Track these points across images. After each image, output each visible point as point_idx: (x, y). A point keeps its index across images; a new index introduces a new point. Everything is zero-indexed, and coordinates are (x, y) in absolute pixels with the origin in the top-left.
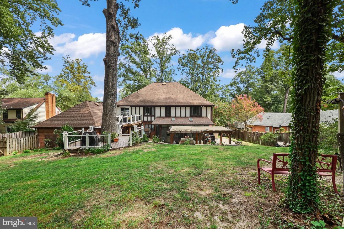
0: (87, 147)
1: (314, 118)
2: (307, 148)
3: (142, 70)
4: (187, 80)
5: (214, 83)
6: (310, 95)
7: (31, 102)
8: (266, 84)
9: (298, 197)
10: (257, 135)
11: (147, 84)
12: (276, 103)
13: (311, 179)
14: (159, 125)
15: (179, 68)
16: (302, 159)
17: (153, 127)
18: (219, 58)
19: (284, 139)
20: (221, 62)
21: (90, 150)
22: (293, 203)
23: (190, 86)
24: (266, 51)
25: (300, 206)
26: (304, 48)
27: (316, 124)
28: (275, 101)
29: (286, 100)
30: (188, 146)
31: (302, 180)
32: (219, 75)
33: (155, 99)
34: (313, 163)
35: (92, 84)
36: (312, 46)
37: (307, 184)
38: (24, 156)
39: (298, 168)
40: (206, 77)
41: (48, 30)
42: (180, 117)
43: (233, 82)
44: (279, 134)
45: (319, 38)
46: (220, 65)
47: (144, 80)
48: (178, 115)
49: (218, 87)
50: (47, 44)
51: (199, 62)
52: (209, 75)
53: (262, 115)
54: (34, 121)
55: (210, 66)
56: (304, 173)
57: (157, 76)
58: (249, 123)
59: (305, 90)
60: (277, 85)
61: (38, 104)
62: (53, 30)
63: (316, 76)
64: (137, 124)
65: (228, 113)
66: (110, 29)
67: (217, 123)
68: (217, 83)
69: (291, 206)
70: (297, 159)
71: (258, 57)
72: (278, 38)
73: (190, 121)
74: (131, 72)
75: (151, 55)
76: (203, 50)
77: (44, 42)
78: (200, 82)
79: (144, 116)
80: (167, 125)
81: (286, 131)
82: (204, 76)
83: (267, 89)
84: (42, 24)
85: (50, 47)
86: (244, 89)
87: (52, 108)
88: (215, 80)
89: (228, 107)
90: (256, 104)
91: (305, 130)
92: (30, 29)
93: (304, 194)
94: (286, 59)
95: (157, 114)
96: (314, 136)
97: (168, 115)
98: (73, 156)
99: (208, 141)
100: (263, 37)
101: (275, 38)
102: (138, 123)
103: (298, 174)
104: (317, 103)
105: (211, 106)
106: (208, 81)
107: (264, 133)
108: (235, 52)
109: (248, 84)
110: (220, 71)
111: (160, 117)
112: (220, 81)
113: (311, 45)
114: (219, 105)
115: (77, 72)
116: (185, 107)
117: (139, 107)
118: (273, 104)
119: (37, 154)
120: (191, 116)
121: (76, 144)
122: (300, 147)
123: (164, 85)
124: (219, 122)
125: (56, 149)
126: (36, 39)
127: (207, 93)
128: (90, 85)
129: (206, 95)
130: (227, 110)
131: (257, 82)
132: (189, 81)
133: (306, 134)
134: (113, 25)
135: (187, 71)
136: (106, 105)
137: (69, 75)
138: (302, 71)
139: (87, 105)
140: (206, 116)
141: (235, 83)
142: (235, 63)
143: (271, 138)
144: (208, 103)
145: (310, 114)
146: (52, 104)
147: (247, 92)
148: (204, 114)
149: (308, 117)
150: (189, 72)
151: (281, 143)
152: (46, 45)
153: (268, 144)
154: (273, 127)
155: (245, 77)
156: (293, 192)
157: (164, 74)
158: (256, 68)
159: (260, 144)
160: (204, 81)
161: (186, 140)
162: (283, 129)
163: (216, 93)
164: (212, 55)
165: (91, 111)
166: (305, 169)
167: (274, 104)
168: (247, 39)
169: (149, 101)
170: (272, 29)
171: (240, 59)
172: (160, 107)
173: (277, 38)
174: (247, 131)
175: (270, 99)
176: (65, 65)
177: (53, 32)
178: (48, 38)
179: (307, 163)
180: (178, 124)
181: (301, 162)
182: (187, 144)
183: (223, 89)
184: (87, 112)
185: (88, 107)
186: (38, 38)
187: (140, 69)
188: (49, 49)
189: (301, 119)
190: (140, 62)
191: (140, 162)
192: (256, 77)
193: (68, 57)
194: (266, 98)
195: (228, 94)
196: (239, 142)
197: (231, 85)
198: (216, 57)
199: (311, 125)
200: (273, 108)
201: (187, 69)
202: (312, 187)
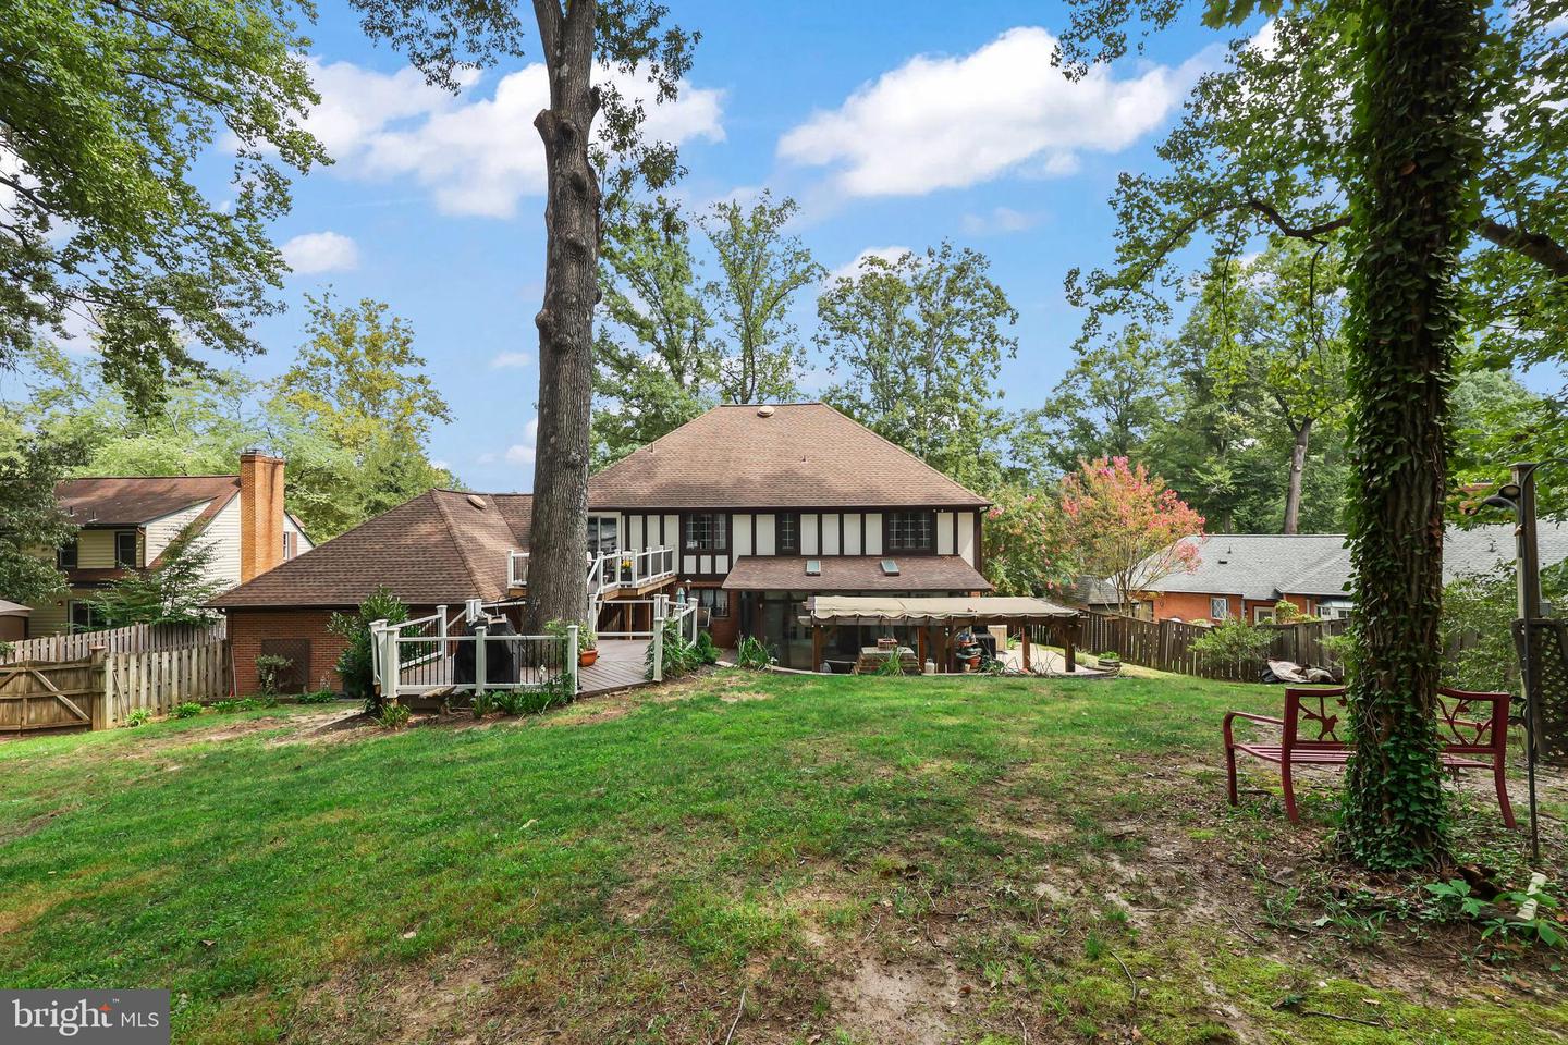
0: (481, 684)
1: (1426, 566)
2: (1404, 660)
3: (659, 348)
4: (858, 393)
5: (976, 407)
6: (1409, 492)
7: (175, 495)
8: (1207, 409)
9: (1381, 821)
10: (1179, 633)
11: (686, 413)
12: (1255, 493)
13: (1421, 761)
14: (750, 592)
15: (821, 338)
16: (1390, 697)
17: (722, 600)
18: (1000, 297)
19: (1297, 650)
20: (1009, 314)
21: (495, 700)
22: (1365, 841)
23: (869, 419)
24: (1212, 278)
25: (1387, 850)
26: (1385, 346)
27: (1430, 584)
28: (1249, 484)
29: (1298, 479)
30: (897, 679)
31: (1394, 766)
32: (997, 368)
33: (727, 480)
34: (1426, 708)
35: (434, 413)
36: (1409, 343)
37: (1411, 776)
38: (186, 728)
39: (1377, 726)
40: (940, 378)
41: (268, 186)
42: (842, 555)
43: (1060, 401)
44: (1277, 628)
45: (1429, 318)
46: (1002, 326)
47: (674, 394)
48: (831, 547)
49: (993, 422)
50: (258, 242)
51: (911, 312)
52: (952, 372)
53: (1196, 545)
54: (197, 577)
55: (958, 331)
56: (1397, 742)
57: (724, 374)
58: (1142, 582)
59: (1393, 477)
60: (1253, 411)
61: (209, 504)
62: (287, 183)
63: (1425, 433)
64: (656, 587)
65: (1048, 537)
66: (563, 194)
67: (1002, 582)
68: (990, 405)
69: (1360, 853)
70: (1374, 697)
71: (1179, 299)
72: (1263, 228)
73: (888, 575)
74: (613, 358)
75: (702, 285)
76: (926, 260)
77: (244, 236)
78: (916, 399)
79: (684, 551)
80: (789, 592)
81: (1306, 616)
82: (934, 376)
83: (1214, 429)
84: (241, 159)
85: (271, 256)
86: (1108, 430)
87: (270, 521)
88: (979, 391)
89: (1044, 513)
90: (1169, 497)
91: (1398, 605)
92: (187, 178)
93: (1399, 810)
94: (1299, 312)
95: (741, 545)
96: (1424, 622)
97: (788, 548)
98: (427, 723)
99: (968, 661)
100: (1199, 222)
101: (1251, 226)
102: (660, 585)
103: (1380, 747)
104: (1431, 518)
105: (975, 510)
106: (954, 397)
107: (1207, 624)
108: (1080, 283)
109: (1127, 410)
110: (1004, 351)
111: (754, 556)
112: (1001, 395)
113: (1406, 338)
114: (1009, 503)
115: (366, 361)
116: (863, 511)
117: (662, 513)
118: (1239, 497)
119: (238, 719)
120: (888, 553)
121: (426, 674)
122: (1384, 658)
123: (763, 416)
124: (1007, 576)
125: (311, 701)
126: (214, 225)
127: (945, 450)
128: (422, 414)
129: (943, 456)
130: (1043, 527)
131: (1167, 398)
132: (867, 397)
133: (1402, 616)
134: (576, 175)
135: (856, 354)
136: (547, 509)
137: (333, 373)
138: (1381, 417)
139: (437, 505)
140: (956, 553)
141: (1068, 402)
142: (1085, 328)
143: (1242, 647)
144: (964, 496)
145: (1412, 553)
146: (271, 502)
147: (1120, 446)
148: (945, 546)
149: (1404, 561)
150: (864, 357)
151: (1284, 669)
152: (256, 249)
153: (1226, 673)
154: (1246, 601)
155: (1110, 375)
156: (1364, 808)
157: (757, 367)
158: (1157, 339)
159: (1191, 673)
160: (935, 397)
161: (882, 656)
162: (1291, 605)
163: (983, 448)
164: (967, 281)
165: (456, 531)
166: (1403, 727)
167: (1247, 495)
168: (1132, 229)
169: (704, 489)
170: (1238, 190)
171: (1102, 309)
172: (754, 512)
173: (1259, 225)
174: (1130, 616)
175: (1229, 474)
176: (314, 331)
177: (287, 195)
178: (261, 219)
179: (1407, 710)
180: (835, 587)
181: (1386, 707)
182: (891, 672)
183: (1015, 432)
184: (438, 537)
185: (442, 517)
186: (222, 220)
187: (651, 346)
188: (267, 263)
189: (1382, 569)
190: (655, 318)
191: (736, 739)
192: (1159, 378)
193: (326, 295)
194: (1207, 471)
195: (1037, 452)
196: (1108, 664)
197: (1052, 412)
198: (987, 291)
199: (1414, 587)
200: (1242, 512)
201: (856, 345)
202: (1425, 784)
